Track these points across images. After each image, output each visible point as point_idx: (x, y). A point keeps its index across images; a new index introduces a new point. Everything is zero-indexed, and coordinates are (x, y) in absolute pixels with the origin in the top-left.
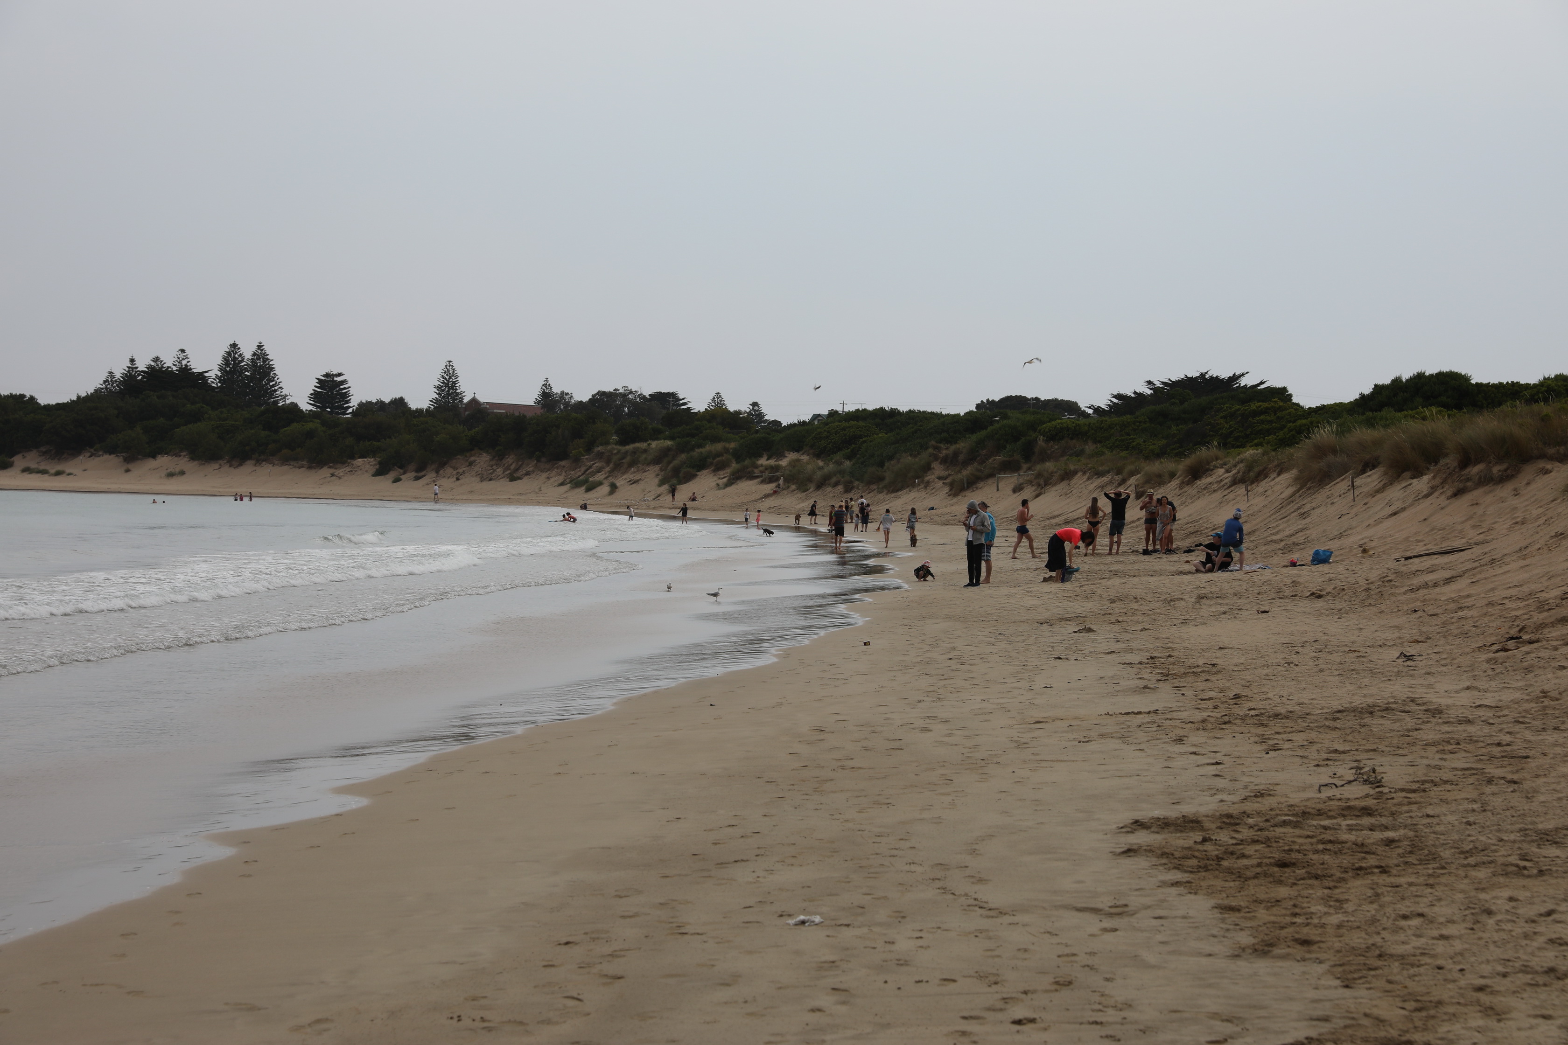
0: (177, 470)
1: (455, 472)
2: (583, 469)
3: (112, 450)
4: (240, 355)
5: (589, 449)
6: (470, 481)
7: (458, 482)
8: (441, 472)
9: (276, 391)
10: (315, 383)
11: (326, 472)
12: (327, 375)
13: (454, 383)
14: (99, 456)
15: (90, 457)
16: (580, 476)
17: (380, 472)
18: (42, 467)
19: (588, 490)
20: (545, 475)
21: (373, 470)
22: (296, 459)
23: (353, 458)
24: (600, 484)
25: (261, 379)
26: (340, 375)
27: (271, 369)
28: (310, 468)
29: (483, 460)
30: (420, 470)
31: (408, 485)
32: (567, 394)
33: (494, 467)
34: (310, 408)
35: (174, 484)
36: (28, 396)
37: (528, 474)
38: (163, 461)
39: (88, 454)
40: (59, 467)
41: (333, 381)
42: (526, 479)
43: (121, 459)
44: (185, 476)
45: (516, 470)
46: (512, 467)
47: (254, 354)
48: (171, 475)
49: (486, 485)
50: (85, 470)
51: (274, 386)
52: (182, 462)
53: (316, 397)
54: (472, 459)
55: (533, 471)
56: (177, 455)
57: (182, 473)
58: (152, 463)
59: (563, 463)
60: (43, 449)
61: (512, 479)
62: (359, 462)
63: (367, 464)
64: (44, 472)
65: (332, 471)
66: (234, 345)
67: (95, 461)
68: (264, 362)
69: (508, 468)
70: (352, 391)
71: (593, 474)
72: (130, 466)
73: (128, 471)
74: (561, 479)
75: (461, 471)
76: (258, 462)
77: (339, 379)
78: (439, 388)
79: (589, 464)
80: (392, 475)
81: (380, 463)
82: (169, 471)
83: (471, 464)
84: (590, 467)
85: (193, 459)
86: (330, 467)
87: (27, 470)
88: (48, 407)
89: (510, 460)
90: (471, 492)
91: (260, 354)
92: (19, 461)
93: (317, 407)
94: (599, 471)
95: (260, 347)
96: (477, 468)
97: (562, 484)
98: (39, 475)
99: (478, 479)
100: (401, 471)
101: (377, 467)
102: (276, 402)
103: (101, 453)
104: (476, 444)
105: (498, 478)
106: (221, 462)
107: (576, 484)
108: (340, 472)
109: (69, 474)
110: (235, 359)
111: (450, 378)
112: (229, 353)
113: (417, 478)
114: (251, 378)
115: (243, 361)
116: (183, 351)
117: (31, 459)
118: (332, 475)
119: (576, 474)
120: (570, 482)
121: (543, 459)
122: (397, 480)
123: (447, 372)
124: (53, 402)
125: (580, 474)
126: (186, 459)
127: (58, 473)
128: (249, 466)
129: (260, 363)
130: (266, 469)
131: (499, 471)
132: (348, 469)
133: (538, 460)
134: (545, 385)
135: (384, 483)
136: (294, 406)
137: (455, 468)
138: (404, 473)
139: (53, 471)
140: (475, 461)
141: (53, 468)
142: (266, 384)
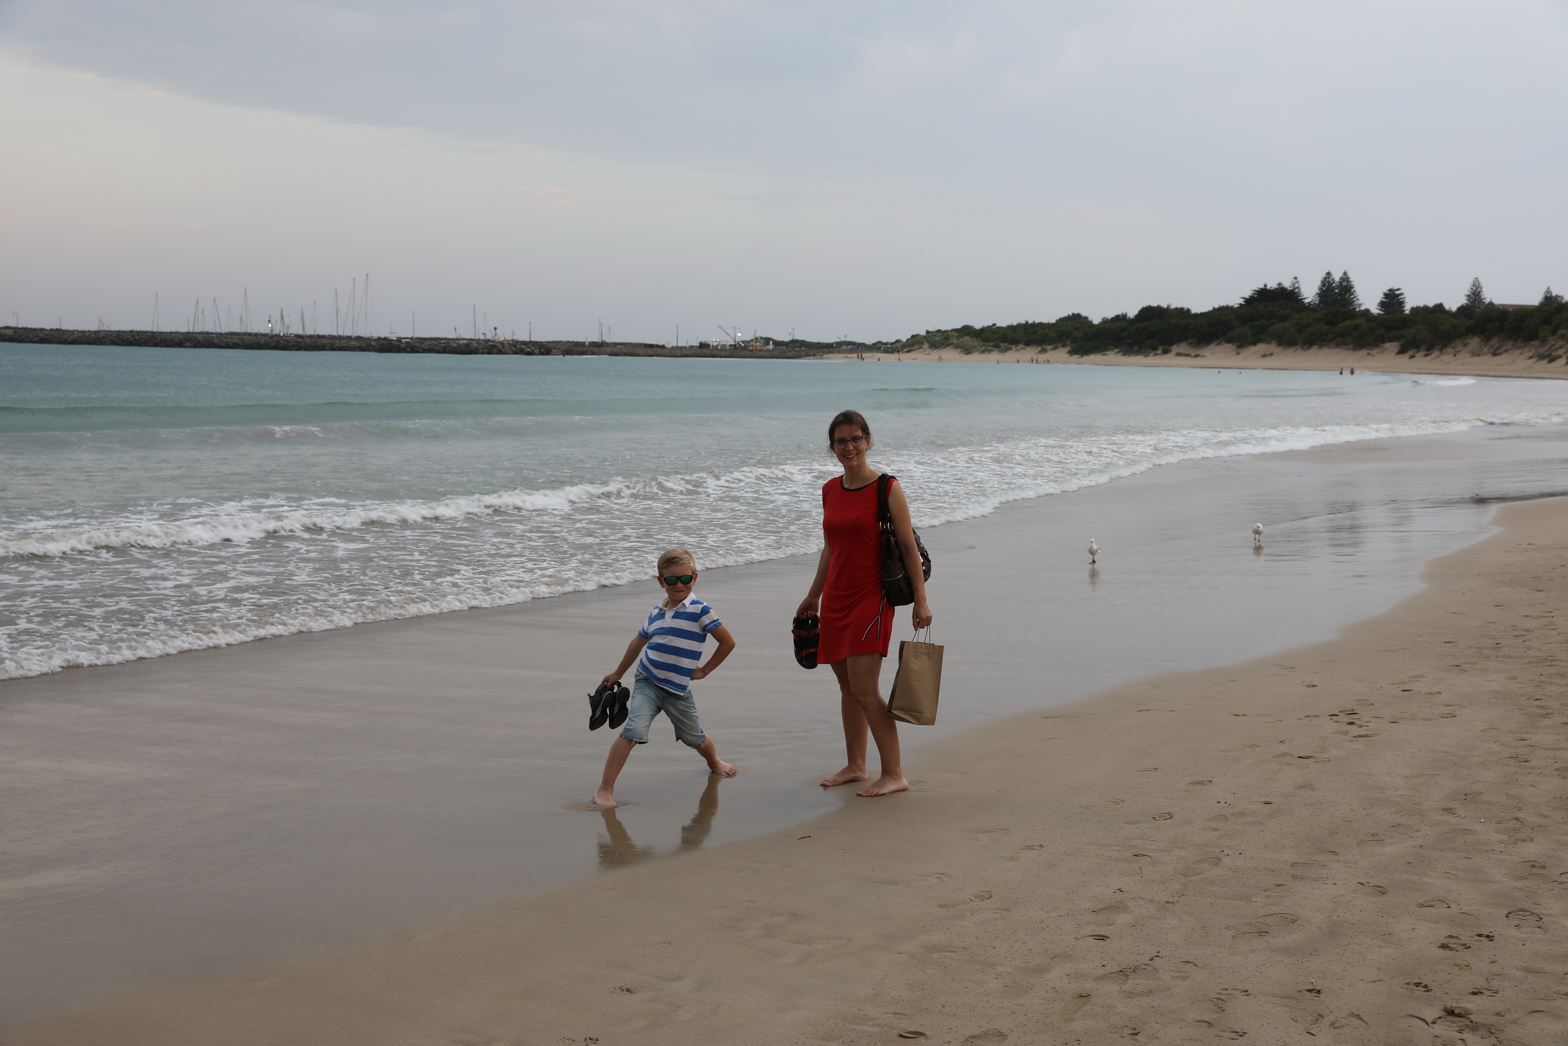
0: (1269, 352)
1: (1453, 351)
2: (1548, 347)
3: (1230, 341)
4: (1333, 279)
5: (1554, 332)
6: (1464, 357)
7: (1455, 358)
8: (1444, 351)
9: (1354, 301)
10: (1382, 295)
11: (1364, 352)
12: (1390, 290)
13: (1479, 292)
14: (1222, 345)
15: (1217, 345)
16: (1545, 352)
17: (1402, 351)
18: (1188, 352)
19: (1550, 361)
20: (1519, 351)
21: (1397, 350)
22: (1345, 344)
23: (1383, 342)
24: (1560, 357)
25: (1345, 294)
26: (1398, 289)
27: (1352, 287)
28: (1354, 349)
29: (1474, 342)
30: (1430, 349)
31: (1421, 360)
32: (1560, 297)
33: (1483, 347)
34: (1378, 312)
35: (1267, 362)
36: (1186, 309)
37: (1506, 351)
38: (1261, 347)
39: (1216, 344)
40: (1198, 352)
41: (1394, 294)
42: (1504, 356)
43: (1235, 346)
44: (1273, 356)
45: (1498, 348)
46: (1496, 346)
47: (1341, 278)
48: (1264, 356)
49: (1476, 359)
50: (1213, 354)
51: (1353, 298)
52: (1272, 348)
53: (1382, 304)
54: (1467, 341)
55: (1511, 349)
56: (1269, 343)
57: (1271, 354)
58: (1253, 349)
59: (1534, 343)
60: (1190, 341)
61: (1495, 354)
62: (1387, 345)
63: (1393, 346)
64: (1188, 355)
65: (1368, 351)
66: (1329, 273)
67: (1220, 348)
68: (1348, 283)
69: (1492, 347)
70: (1406, 300)
71: (1556, 350)
72: (1240, 351)
73: (1238, 354)
74: (1531, 354)
75: (1458, 349)
76: (1321, 346)
77: (1398, 292)
78: (1469, 296)
79: (1553, 343)
80: (1410, 353)
81: (1402, 346)
82: (1263, 353)
83: (1465, 345)
84: (1554, 345)
85: (1279, 345)
86: (1368, 349)
87: (1179, 354)
88: (1196, 315)
89: (1495, 341)
90: (1463, 364)
91: (1345, 278)
92: (1175, 349)
93: (1383, 311)
94: (1561, 347)
95: (1345, 273)
96: (1470, 348)
97: (1531, 358)
98: (1185, 357)
99: (1470, 355)
100: (1416, 351)
101: (1400, 348)
102: (1355, 309)
103: (1223, 343)
104: (1471, 331)
105: (1484, 354)
106: (1297, 347)
107: (1541, 357)
108: (1374, 352)
109: (1203, 356)
110: (1329, 282)
111: (1477, 289)
112: (1325, 279)
113: (1426, 355)
114: (1339, 294)
115: (1334, 283)
116: (1296, 278)
117: (1182, 348)
118: (1368, 354)
119: (1542, 350)
120: (1538, 356)
121: (1519, 340)
122: (1412, 357)
123: (1474, 285)
124: (1199, 312)
125: (1545, 350)
126: (1275, 345)
127: (1196, 356)
128: (1314, 349)
129: (1345, 284)
130: (1325, 351)
131: (1486, 349)
132: (1379, 350)
133: (1515, 341)
134: (1547, 292)
135: (1404, 359)
136: (1367, 311)
137: (1454, 348)
138: (1418, 352)
139: (1193, 355)
140: (1468, 343)
141: (1193, 352)
142: (1348, 297)
